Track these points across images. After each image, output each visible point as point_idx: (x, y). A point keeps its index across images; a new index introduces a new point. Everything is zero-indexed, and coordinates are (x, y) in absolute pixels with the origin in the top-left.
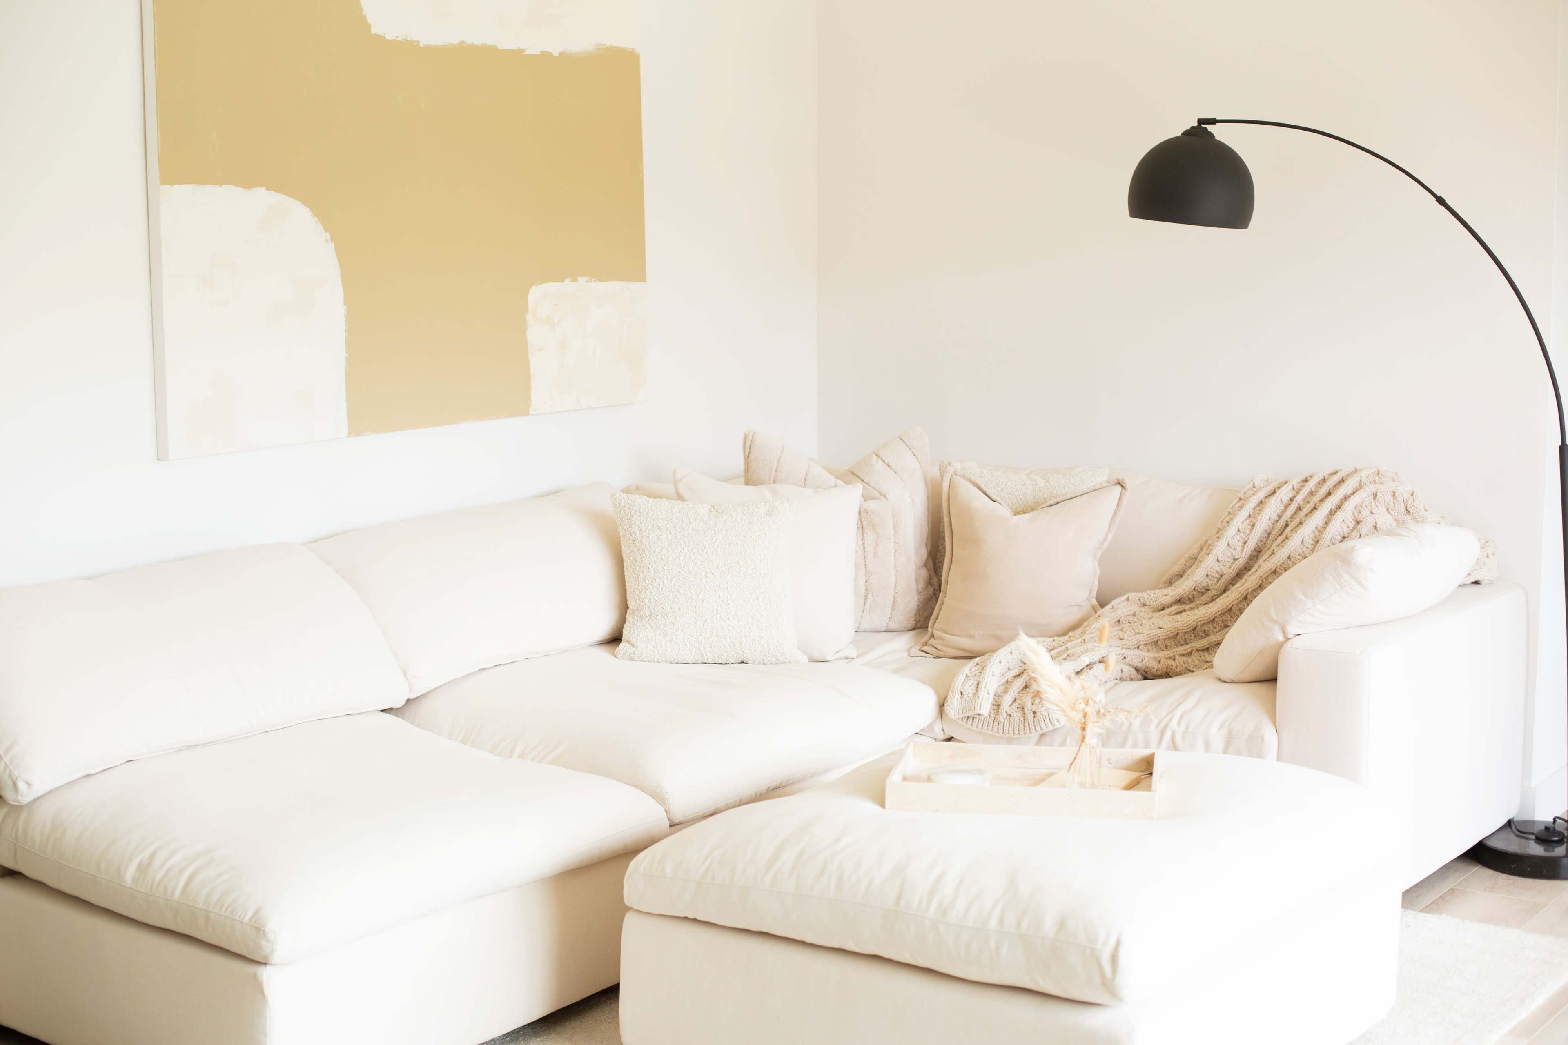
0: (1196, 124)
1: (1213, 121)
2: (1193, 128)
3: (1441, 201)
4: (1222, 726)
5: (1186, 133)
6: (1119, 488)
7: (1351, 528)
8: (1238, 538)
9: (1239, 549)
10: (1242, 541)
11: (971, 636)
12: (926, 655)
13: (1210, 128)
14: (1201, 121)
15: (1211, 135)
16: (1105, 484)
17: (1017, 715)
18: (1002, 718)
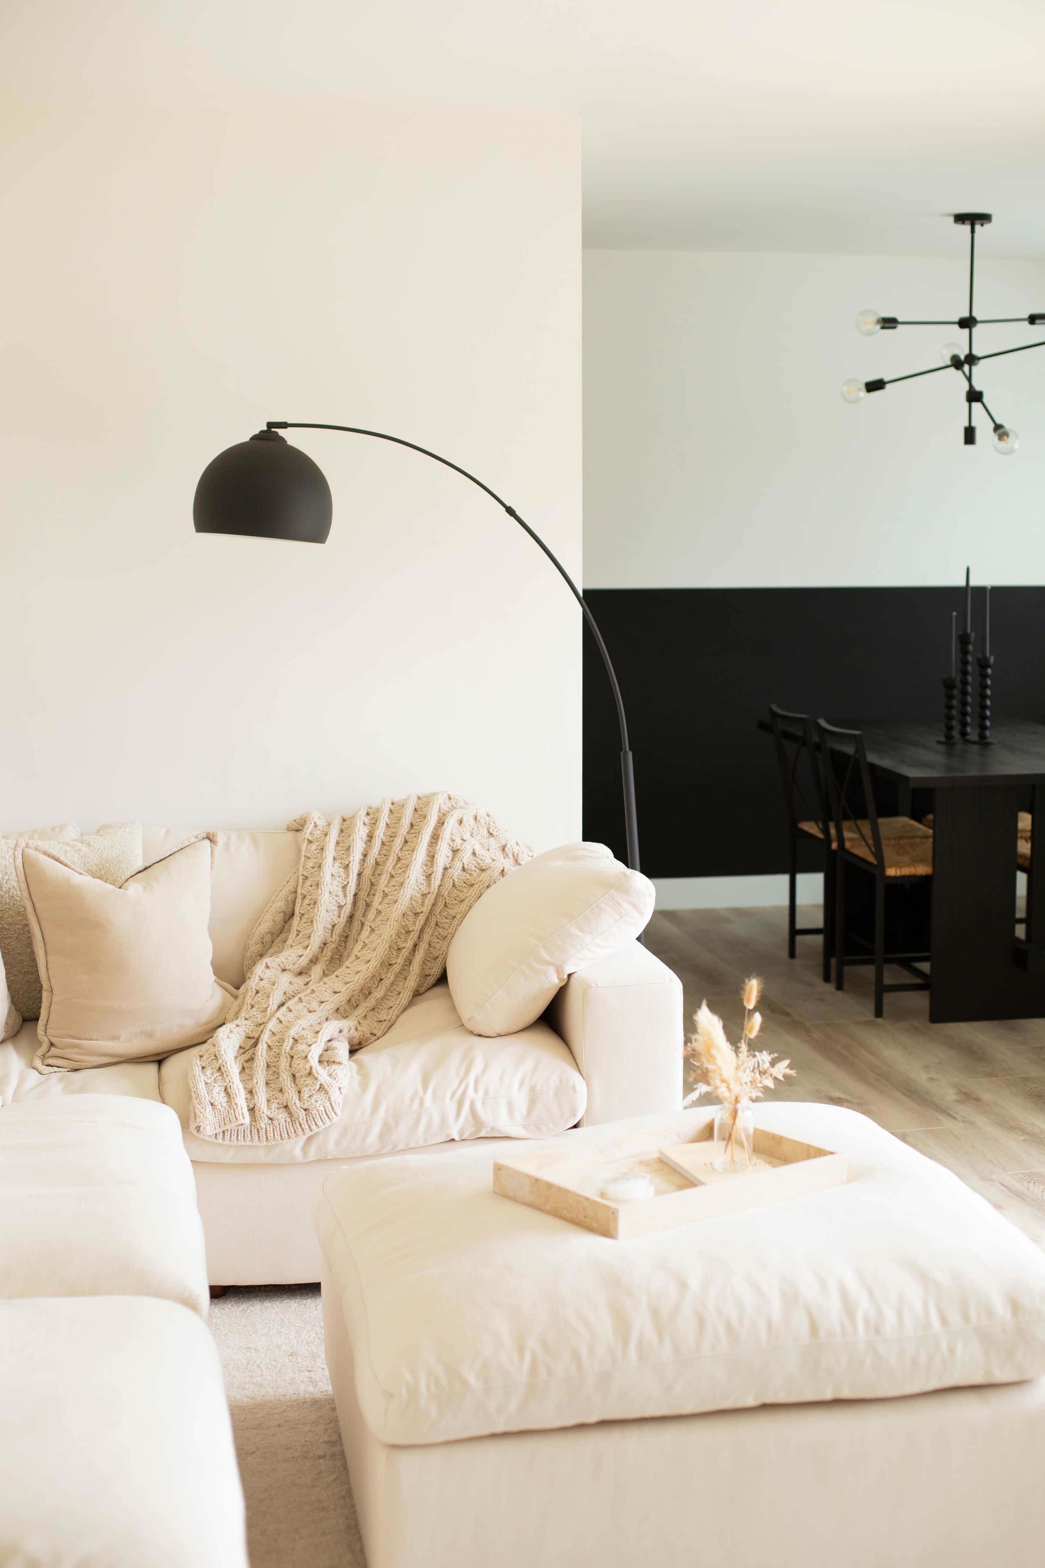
0: (265, 428)
1: (284, 425)
2: (262, 432)
3: (510, 511)
4: (521, 1084)
5: (254, 438)
6: (207, 842)
7: (450, 858)
8: (336, 883)
9: (341, 894)
10: (341, 885)
11: (115, 1038)
12: (60, 1069)
13: (281, 432)
14: (270, 425)
15: (282, 440)
16: (193, 840)
17: (282, 1116)
18: (263, 1123)
